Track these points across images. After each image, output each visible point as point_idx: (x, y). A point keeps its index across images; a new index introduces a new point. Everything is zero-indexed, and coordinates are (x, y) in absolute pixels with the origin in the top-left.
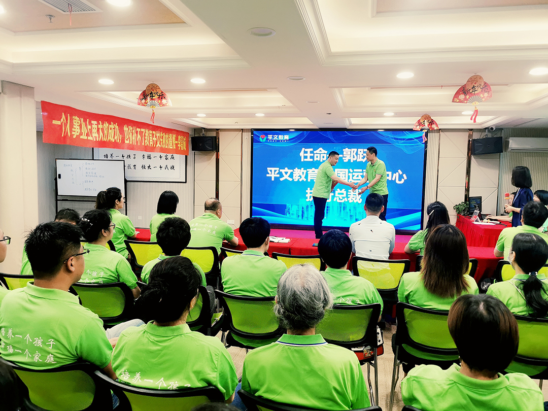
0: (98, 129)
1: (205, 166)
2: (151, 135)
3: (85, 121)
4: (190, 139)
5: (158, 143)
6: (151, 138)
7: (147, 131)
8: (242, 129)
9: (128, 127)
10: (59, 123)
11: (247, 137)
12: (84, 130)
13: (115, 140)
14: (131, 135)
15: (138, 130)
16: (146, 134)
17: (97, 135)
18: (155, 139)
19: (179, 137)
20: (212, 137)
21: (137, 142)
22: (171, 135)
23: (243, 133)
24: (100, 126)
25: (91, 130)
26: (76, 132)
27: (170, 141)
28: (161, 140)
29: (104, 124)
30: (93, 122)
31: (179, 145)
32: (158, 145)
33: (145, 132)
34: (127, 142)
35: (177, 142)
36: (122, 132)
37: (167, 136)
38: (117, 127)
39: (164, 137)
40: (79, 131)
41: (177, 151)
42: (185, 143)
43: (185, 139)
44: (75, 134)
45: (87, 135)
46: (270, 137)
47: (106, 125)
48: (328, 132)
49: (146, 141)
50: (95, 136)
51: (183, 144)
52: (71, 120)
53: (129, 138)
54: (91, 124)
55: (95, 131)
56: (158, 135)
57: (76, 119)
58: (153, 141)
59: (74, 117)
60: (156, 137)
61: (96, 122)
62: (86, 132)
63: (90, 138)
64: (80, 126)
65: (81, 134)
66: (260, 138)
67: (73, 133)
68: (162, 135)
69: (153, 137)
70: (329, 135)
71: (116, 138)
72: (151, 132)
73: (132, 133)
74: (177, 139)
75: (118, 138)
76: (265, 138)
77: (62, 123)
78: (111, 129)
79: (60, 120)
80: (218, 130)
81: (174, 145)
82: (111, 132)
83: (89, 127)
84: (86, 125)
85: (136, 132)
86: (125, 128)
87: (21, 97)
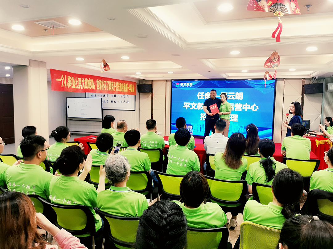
0: (82, 83)
1: (145, 101)
2: (112, 85)
3: (75, 78)
4: (137, 86)
5: (117, 89)
6: (112, 86)
7: (110, 82)
8: (166, 80)
9: (99, 81)
10: (60, 80)
11: (169, 84)
12: (74, 83)
13: (92, 88)
14: (101, 85)
15: (105, 82)
16: (110, 84)
17: (81, 86)
18: (115, 87)
19: (130, 85)
20: (149, 85)
21: (104, 89)
22: (125, 84)
23: (167, 82)
24: (83, 81)
25: (78, 83)
26: (70, 84)
27: (124, 88)
28: (119, 87)
29: (85, 80)
30: (79, 79)
31: (130, 90)
32: (117, 90)
33: (109, 83)
34: (98, 89)
35: (128, 88)
36: (95, 84)
37: (122, 84)
38: (93, 81)
39: (120, 85)
40: (71, 84)
41: (129, 93)
42: (133, 88)
43: (133, 86)
44: (69, 86)
45: (76, 86)
46: (182, 84)
47: (86, 80)
48: (216, 81)
49: (109, 88)
50: (80, 87)
51: (132, 89)
52: (67, 78)
53: (99, 86)
54: (77, 80)
55: (80, 83)
56: (117, 84)
57: (70, 77)
58: (114, 87)
59: (68, 77)
60: (115, 85)
61: (80, 79)
62: (75, 84)
63: (77, 87)
64: (72, 81)
65: (72, 85)
66: (176, 85)
67: (68, 85)
68: (119, 84)
69: (114, 85)
70: (216, 83)
71: (92, 87)
72: (112, 83)
73: (101, 84)
74: (128, 86)
75: (93, 87)
76: (179, 85)
77: (61, 80)
78: (89, 82)
79: (60, 78)
80: (152, 80)
81: (127, 90)
82: (89, 84)
83: (77, 82)
84: (75, 80)
85: (104, 83)
86: (97, 81)
87: (39, 67)
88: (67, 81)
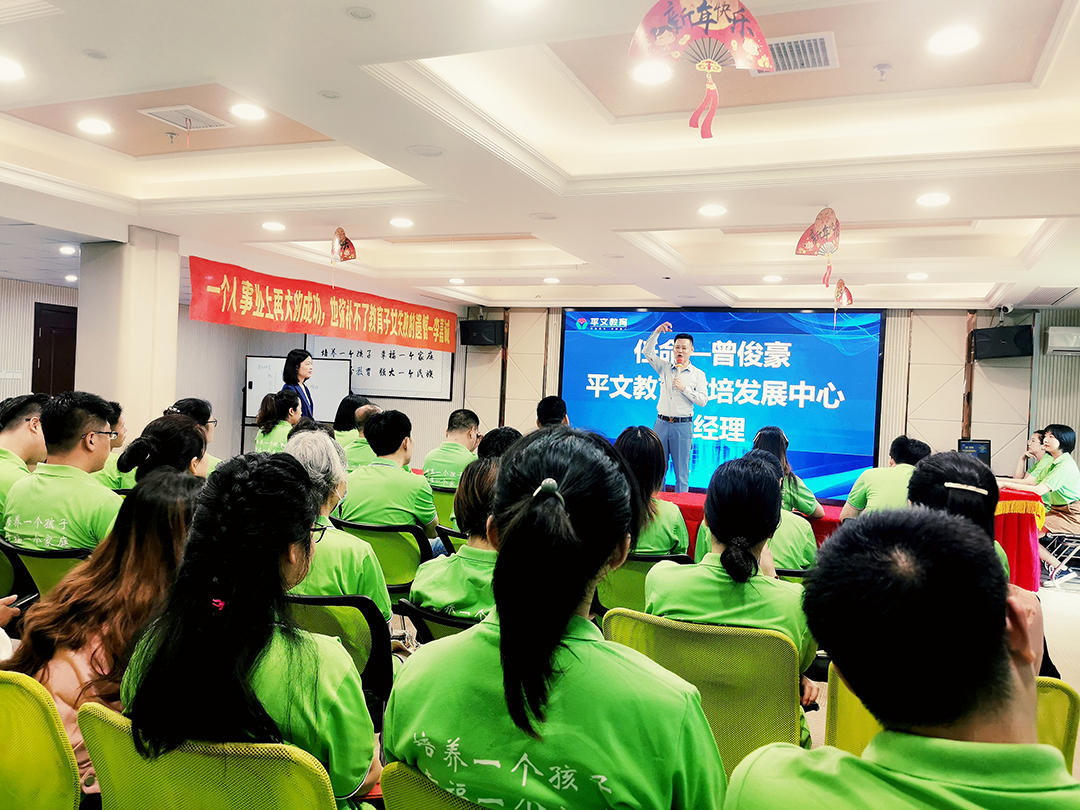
0: (285, 303)
1: (483, 372)
2: (380, 315)
3: (263, 288)
4: (458, 326)
5: (394, 328)
6: (380, 319)
7: (373, 308)
8: (548, 309)
9: (337, 300)
10: (217, 290)
11: (556, 321)
12: (260, 303)
13: (313, 321)
14: (342, 314)
15: (357, 305)
16: (371, 313)
17: (282, 312)
18: (387, 321)
19: (437, 321)
20: (495, 322)
21: (353, 326)
22: (420, 316)
23: (550, 315)
24: (289, 298)
25: (272, 303)
26: (247, 304)
27: (419, 327)
28: (400, 323)
29: (296, 295)
30: (275, 290)
31: (435, 334)
32: (393, 331)
33: (370, 310)
35: (431, 329)
36: (326, 308)
37: (412, 317)
38: (318, 300)
39: (405, 319)
40: (251, 305)
41: (432, 344)
42: (447, 331)
43: (447, 324)
44: (245, 308)
45: (265, 310)
46: (594, 321)
47: (299, 296)
48: (698, 314)
49: (370, 325)
50: (278, 314)
51: (444, 332)
52: (240, 286)
53: (339, 318)
54: (271, 293)
55: (278, 305)
56: (395, 315)
57: (248, 285)
58: (385, 324)
59: (243, 282)
60: (390, 318)
61: (281, 292)
62: (263, 306)
63: (269, 316)
64: (254, 296)
65: (254, 309)
66: (578, 324)
67: (241, 307)
68: (401, 315)
69: (384, 318)
71: (315, 316)
72: (380, 309)
73: (345, 309)
74: (431, 324)
75: (318, 317)
76: (587, 324)
77: (222, 292)
78: (307, 302)
79: (219, 285)
81: (425, 334)
82: (308, 307)
83: (269, 299)
84: (264, 295)
85: (354, 308)
86: (333, 302)
87: (157, 249)
88: (239, 296)
